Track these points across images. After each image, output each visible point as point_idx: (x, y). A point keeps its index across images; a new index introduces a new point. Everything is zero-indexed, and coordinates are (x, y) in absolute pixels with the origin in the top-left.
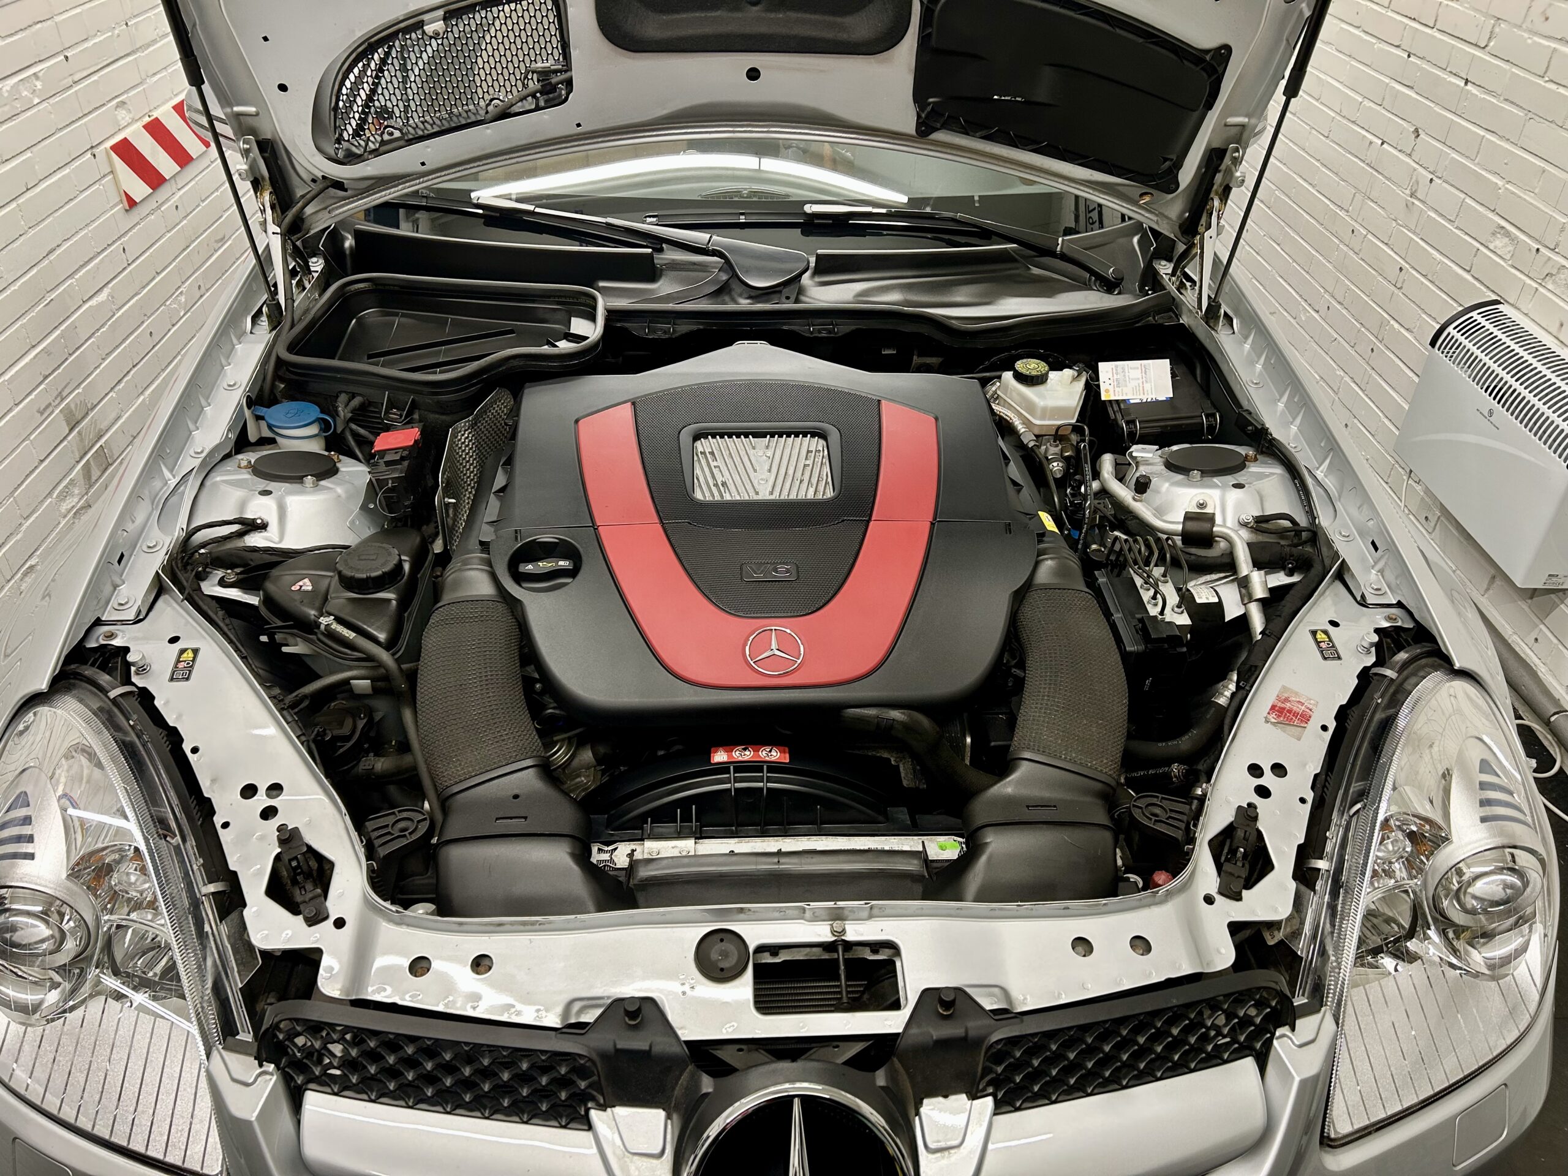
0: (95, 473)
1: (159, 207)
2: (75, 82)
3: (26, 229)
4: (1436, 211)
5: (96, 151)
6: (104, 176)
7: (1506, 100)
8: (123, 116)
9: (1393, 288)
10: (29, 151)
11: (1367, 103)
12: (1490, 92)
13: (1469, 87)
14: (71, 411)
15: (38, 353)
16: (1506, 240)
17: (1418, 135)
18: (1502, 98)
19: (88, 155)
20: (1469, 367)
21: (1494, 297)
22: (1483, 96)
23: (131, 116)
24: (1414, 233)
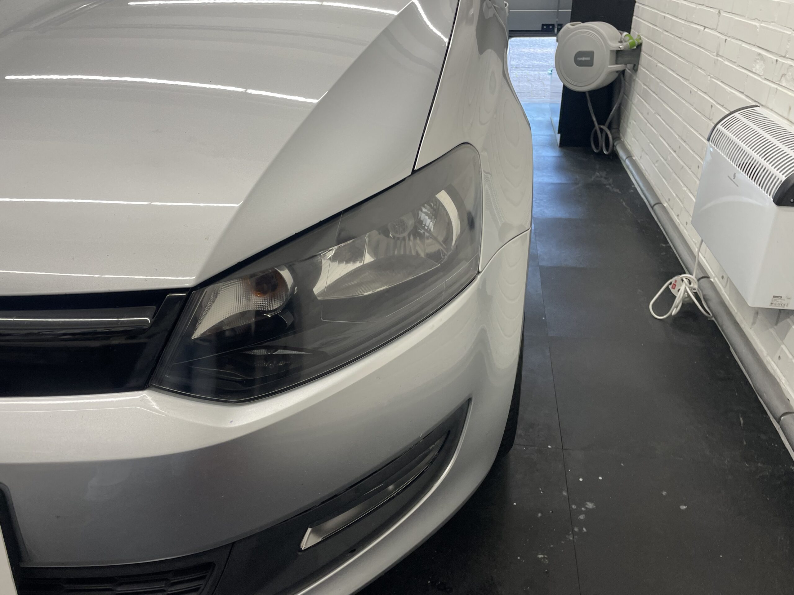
4: (728, 60)
11: (697, 7)
16: (761, 62)
17: (720, 14)
21: (754, 104)
24: (718, 79)
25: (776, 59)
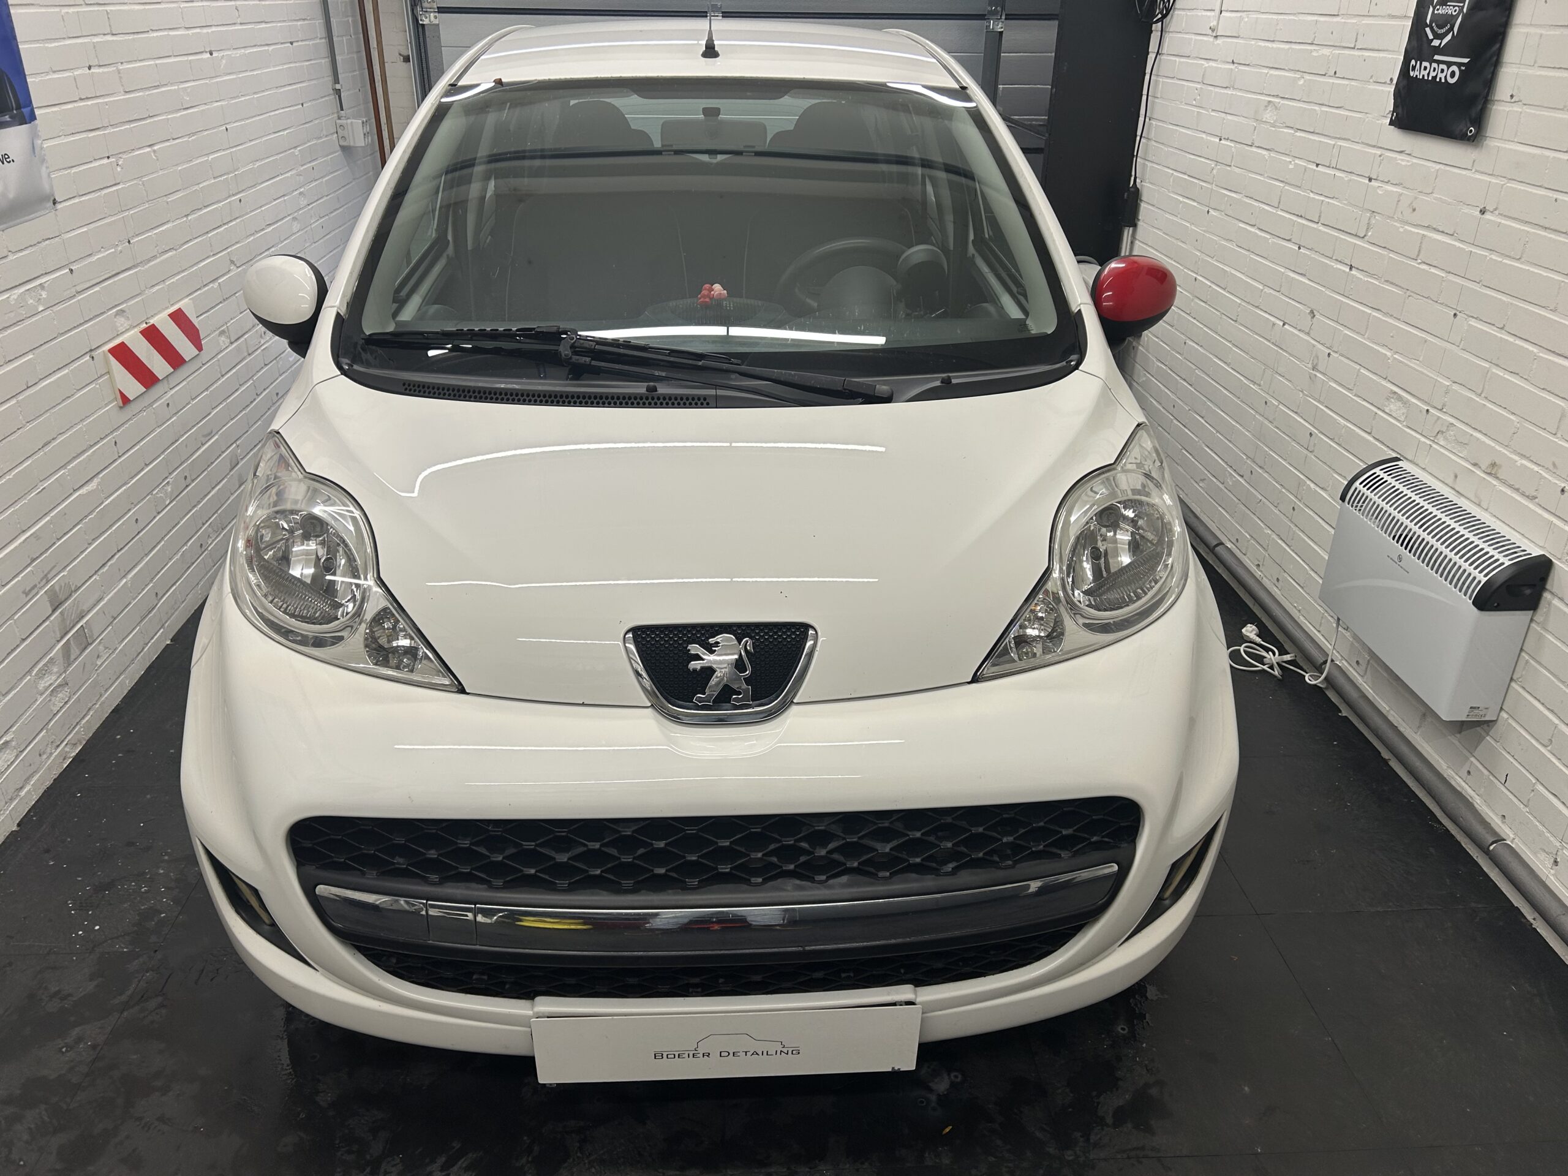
0: (75, 651)
1: (151, 405)
2: (78, 292)
3: (24, 422)
4: (1336, 382)
5: (94, 354)
6: (101, 376)
7: (1387, 281)
8: (121, 323)
9: (1306, 452)
10: (30, 353)
11: (1267, 290)
12: (1371, 275)
13: (1354, 272)
14: (55, 593)
15: (27, 538)
16: (1399, 404)
17: (1314, 316)
18: (1383, 280)
19: (87, 358)
20: (1376, 518)
21: (1394, 455)
22: (1366, 279)
23: (130, 323)
24: (1319, 402)
25: (1426, 408)
